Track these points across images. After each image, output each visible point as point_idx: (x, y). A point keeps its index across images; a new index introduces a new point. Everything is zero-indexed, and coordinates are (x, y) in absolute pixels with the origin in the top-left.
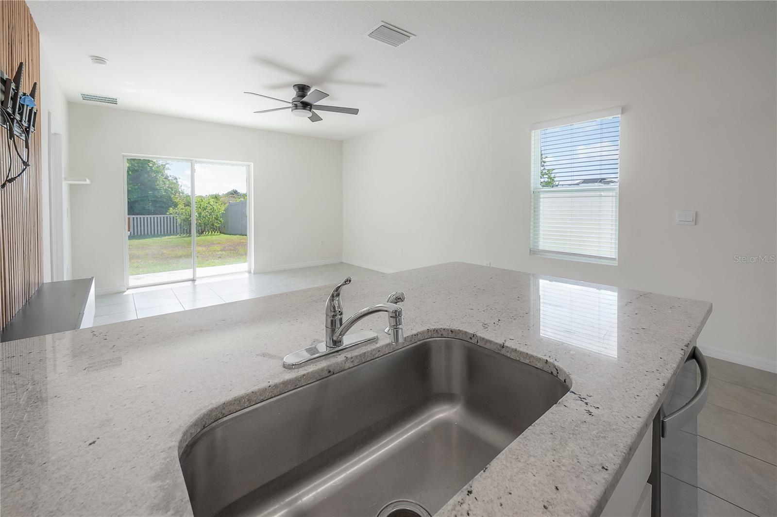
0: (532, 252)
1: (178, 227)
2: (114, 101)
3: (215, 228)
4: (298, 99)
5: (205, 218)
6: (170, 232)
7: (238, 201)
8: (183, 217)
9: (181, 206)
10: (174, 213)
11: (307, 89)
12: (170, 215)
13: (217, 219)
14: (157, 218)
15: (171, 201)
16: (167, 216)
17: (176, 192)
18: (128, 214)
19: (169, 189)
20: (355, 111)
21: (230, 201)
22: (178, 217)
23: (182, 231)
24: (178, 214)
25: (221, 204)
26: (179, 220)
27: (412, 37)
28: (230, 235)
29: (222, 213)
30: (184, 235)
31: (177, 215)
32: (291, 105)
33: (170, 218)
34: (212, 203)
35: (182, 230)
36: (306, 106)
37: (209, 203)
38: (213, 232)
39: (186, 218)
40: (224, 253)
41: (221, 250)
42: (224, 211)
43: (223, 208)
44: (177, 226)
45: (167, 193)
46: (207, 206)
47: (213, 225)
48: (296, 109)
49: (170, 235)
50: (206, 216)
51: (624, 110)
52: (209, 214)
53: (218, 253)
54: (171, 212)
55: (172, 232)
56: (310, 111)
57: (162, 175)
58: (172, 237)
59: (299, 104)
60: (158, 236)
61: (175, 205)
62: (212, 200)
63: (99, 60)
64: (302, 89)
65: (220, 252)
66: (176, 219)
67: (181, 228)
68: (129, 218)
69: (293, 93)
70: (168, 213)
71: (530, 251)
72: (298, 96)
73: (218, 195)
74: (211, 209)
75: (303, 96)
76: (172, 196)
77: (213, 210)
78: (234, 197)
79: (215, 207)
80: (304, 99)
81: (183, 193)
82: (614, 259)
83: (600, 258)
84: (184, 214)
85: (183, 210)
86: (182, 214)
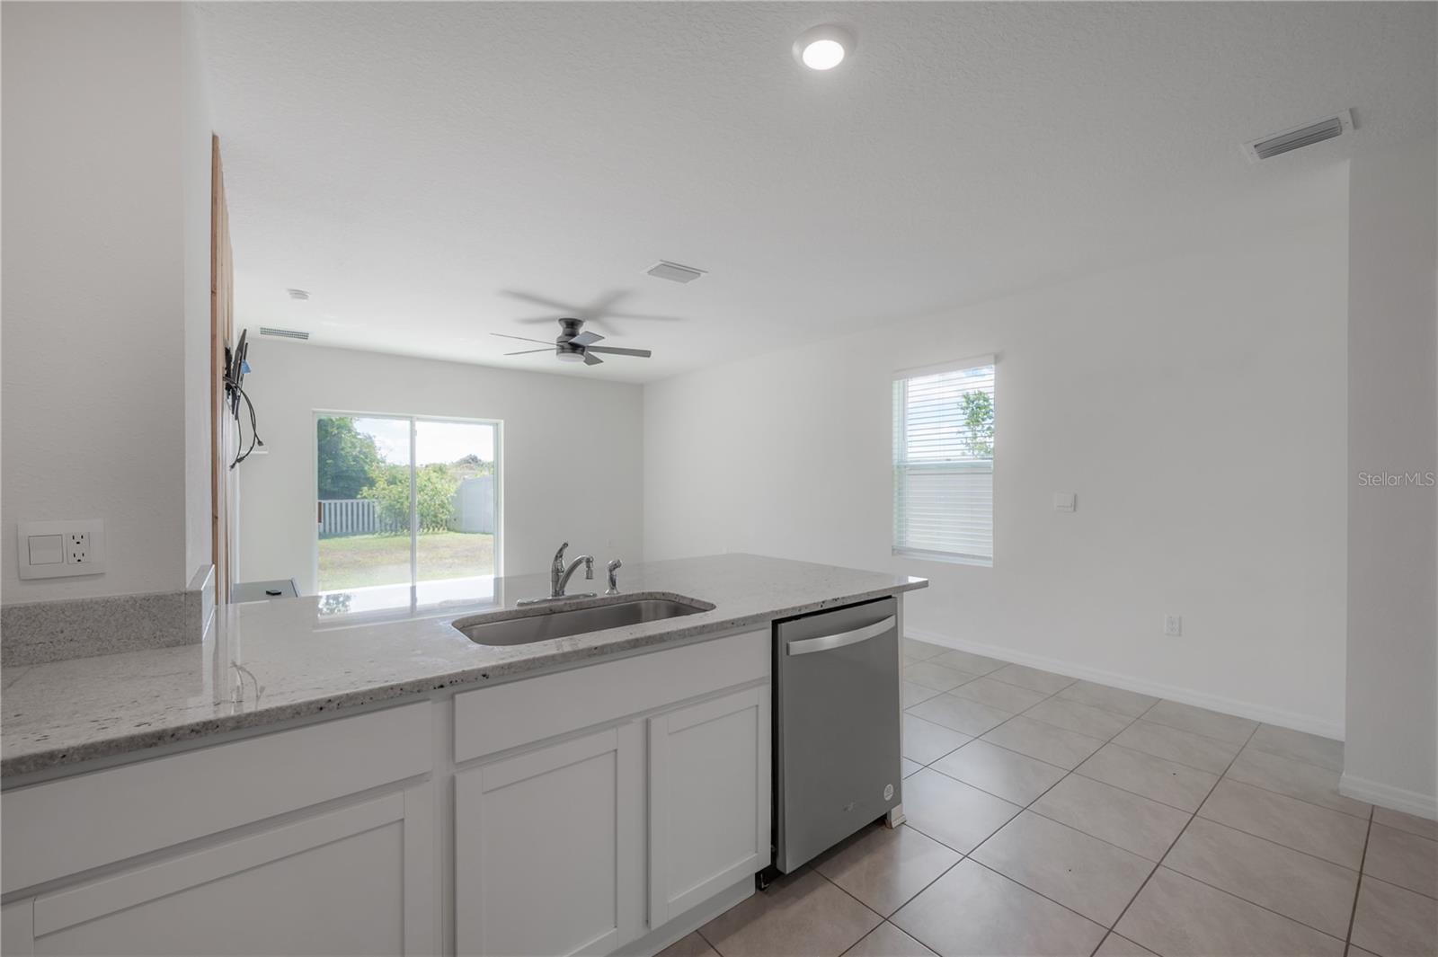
0: (895, 552)
1: (377, 520)
2: (305, 336)
3: (439, 521)
4: (566, 338)
5: (423, 504)
6: (363, 529)
7: (478, 476)
8: (384, 503)
9: (381, 484)
10: (369, 495)
11: (577, 325)
12: (362, 500)
13: (443, 507)
14: (336, 504)
15: (365, 475)
16: (358, 501)
17: (372, 460)
18: (319, 498)
19: (362, 456)
20: (647, 354)
21: (466, 477)
22: (376, 504)
23: (383, 528)
24: (377, 498)
25: (450, 481)
26: (378, 509)
27: (703, 274)
28: (465, 533)
29: (452, 497)
30: (387, 534)
31: (374, 500)
32: (555, 347)
33: (363, 505)
34: (434, 480)
35: (383, 524)
36: (575, 348)
37: (429, 479)
38: (436, 529)
39: (391, 505)
40: (456, 560)
41: (451, 557)
42: (456, 492)
43: (453, 488)
44: (374, 517)
45: (358, 462)
46: (425, 485)
47: (436, 516)
48: (563, 352)
49: (363, 533)
50: (425, 501)
51: (997, 359)
52: (429, 499)
53: (447, 561)
54: (365, 494)
55: (366, 529)
56: (582, 354)
57: (350, 431)
58: (366, 536)
59: (566, 345)
60: (340, 536)
61: (372, 483)
62: (434, 475)
63: (299, 294)
64: (572, 325)
65: (450, 560)
66: (374, 507)
67: (381, 521)
68: (320, 504)
69: (558, 330)
70: (359, 496)
71: (893, 550)
72: (566, 335)
73: (445, 465)
74: (432, 490)
75: (573, 335)
76: (366, 468)
77: (436, 492)
78: (471, 468)
79: (439, 486)
80: (574, 340)
81: (384, 462)
82: (989, 559)
83: (974, 557)
84: (387, 498)
85: (386, 492)
86: (384, 498)
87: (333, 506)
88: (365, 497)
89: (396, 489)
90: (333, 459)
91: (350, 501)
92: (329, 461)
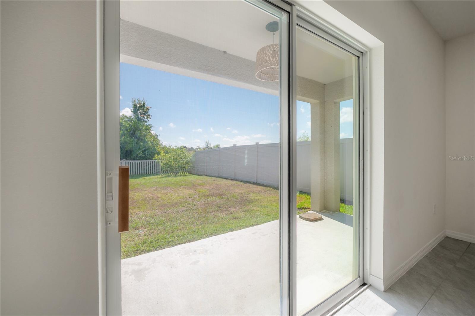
5: (179, 163)
8: (164, 162)
9: (162, 154)
12: (155, 161)
13: (187, 163)
15: (155, 150)
16: (153, 161)
17: (158, 144)
19: (154, 142)
23: (163, 172)
26: (161, 164)
28: (198, 176)
30: (164, 174)
31: (160, 160)
33: (155, 163)
34: (184, 151)
39: (166, 163)
42: (193, 157)
43: (192, 155)
44: (159, 168)
45: (153, 145)
46: (181, 154)
47: (185, 168)
50: (180, 161)
52: (182, 160)
54: (156, 158)
55: (156, 173)
57: (149, 133)
58: (156, 176)
61: (159, 154)
66: (159, 163)
67: (162, 170)
70: (154, 159)
74: (183, 156)
76: (156, 147)
77: (185, 157)
79: (186, 154)
81: (162, 145)
85: (164, 157)
86: (164, 159)
87: (143, 163)
88: (156, 159)
89: (168, 156)
90: (143, 143)
91: (149, 161)
92: (141, 144)
